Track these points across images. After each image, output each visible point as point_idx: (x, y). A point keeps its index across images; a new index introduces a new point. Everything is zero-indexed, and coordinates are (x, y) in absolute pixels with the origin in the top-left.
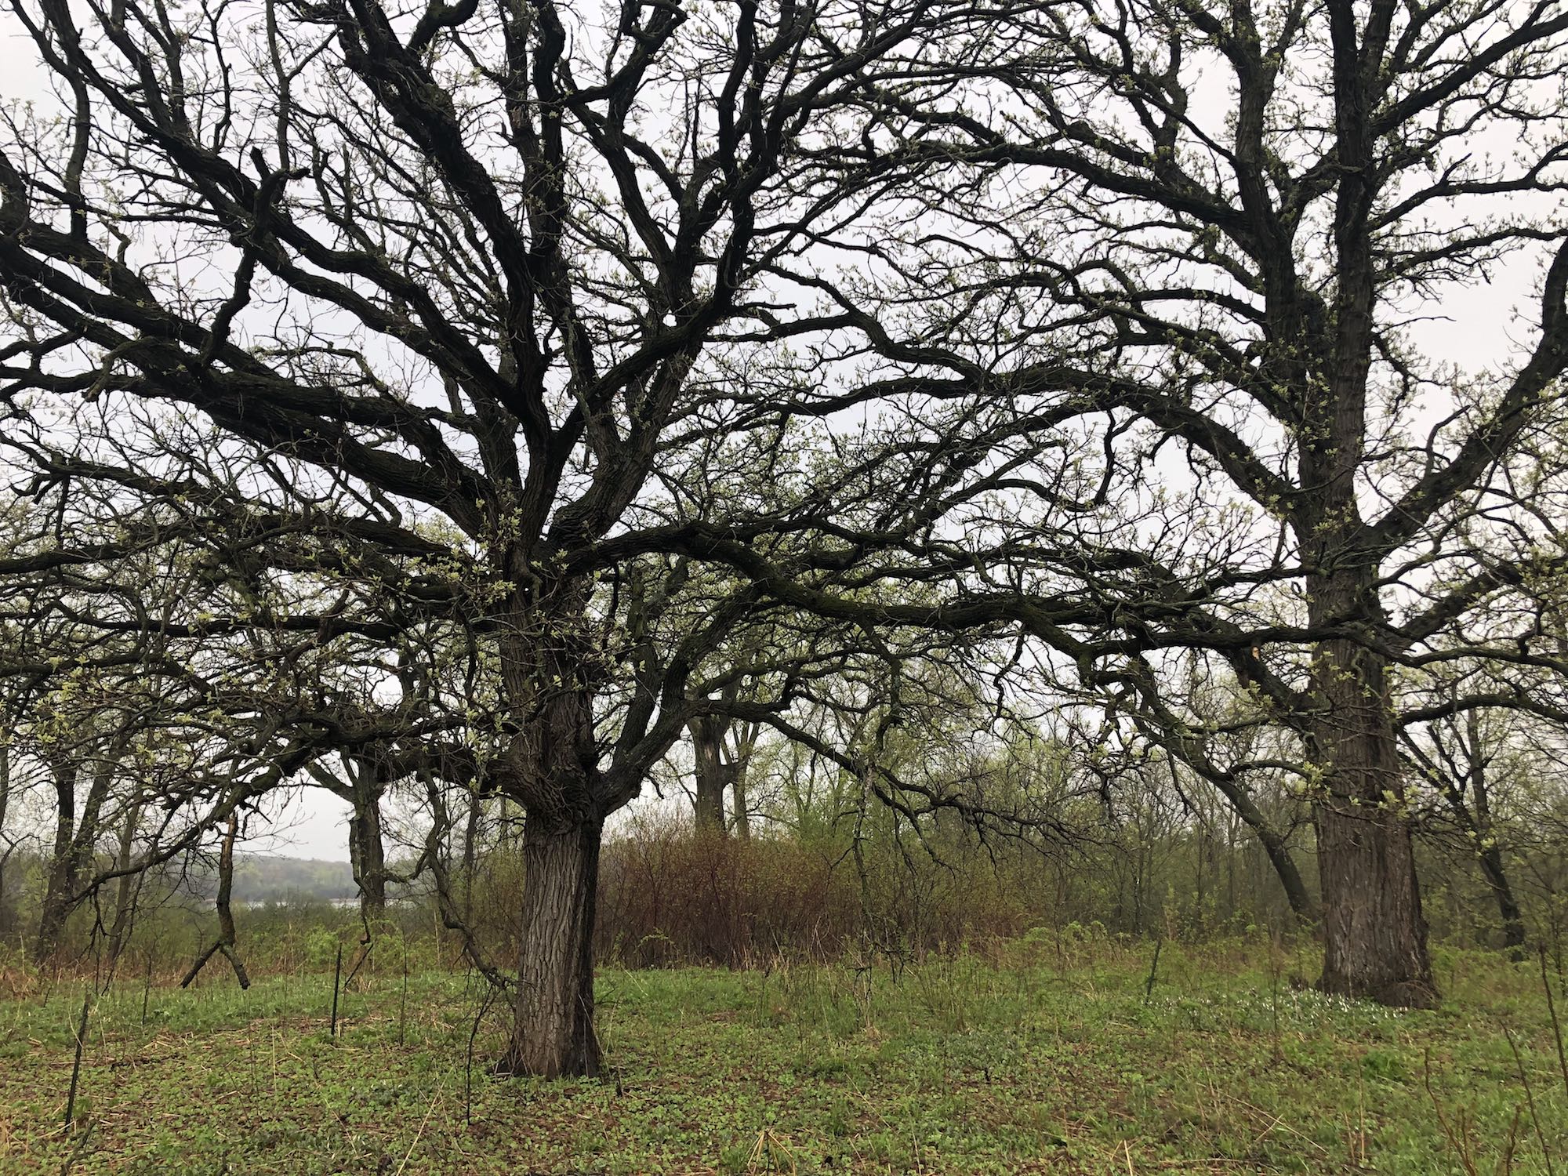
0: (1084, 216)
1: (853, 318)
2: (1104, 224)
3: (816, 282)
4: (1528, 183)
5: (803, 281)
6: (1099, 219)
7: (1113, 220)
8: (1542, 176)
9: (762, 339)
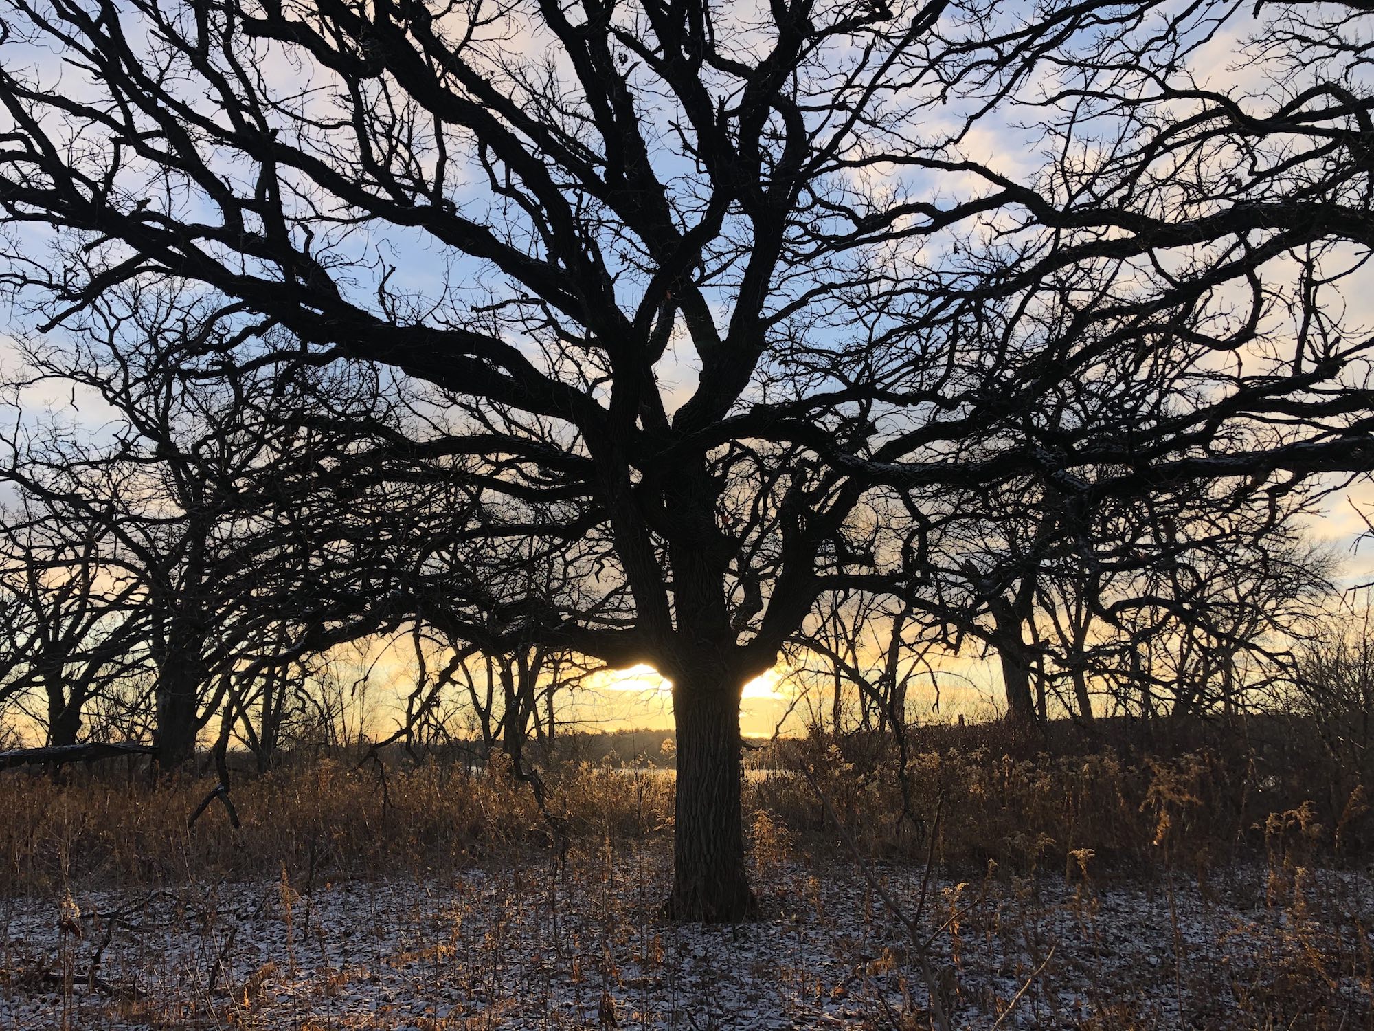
0: (1315, 43)
1: (1013, 193)
2: (1344, 47)
3: (966, 166)
5: (951, 167)
6: (1334, 42)
7: (1351, 42)
9: (926, 231)
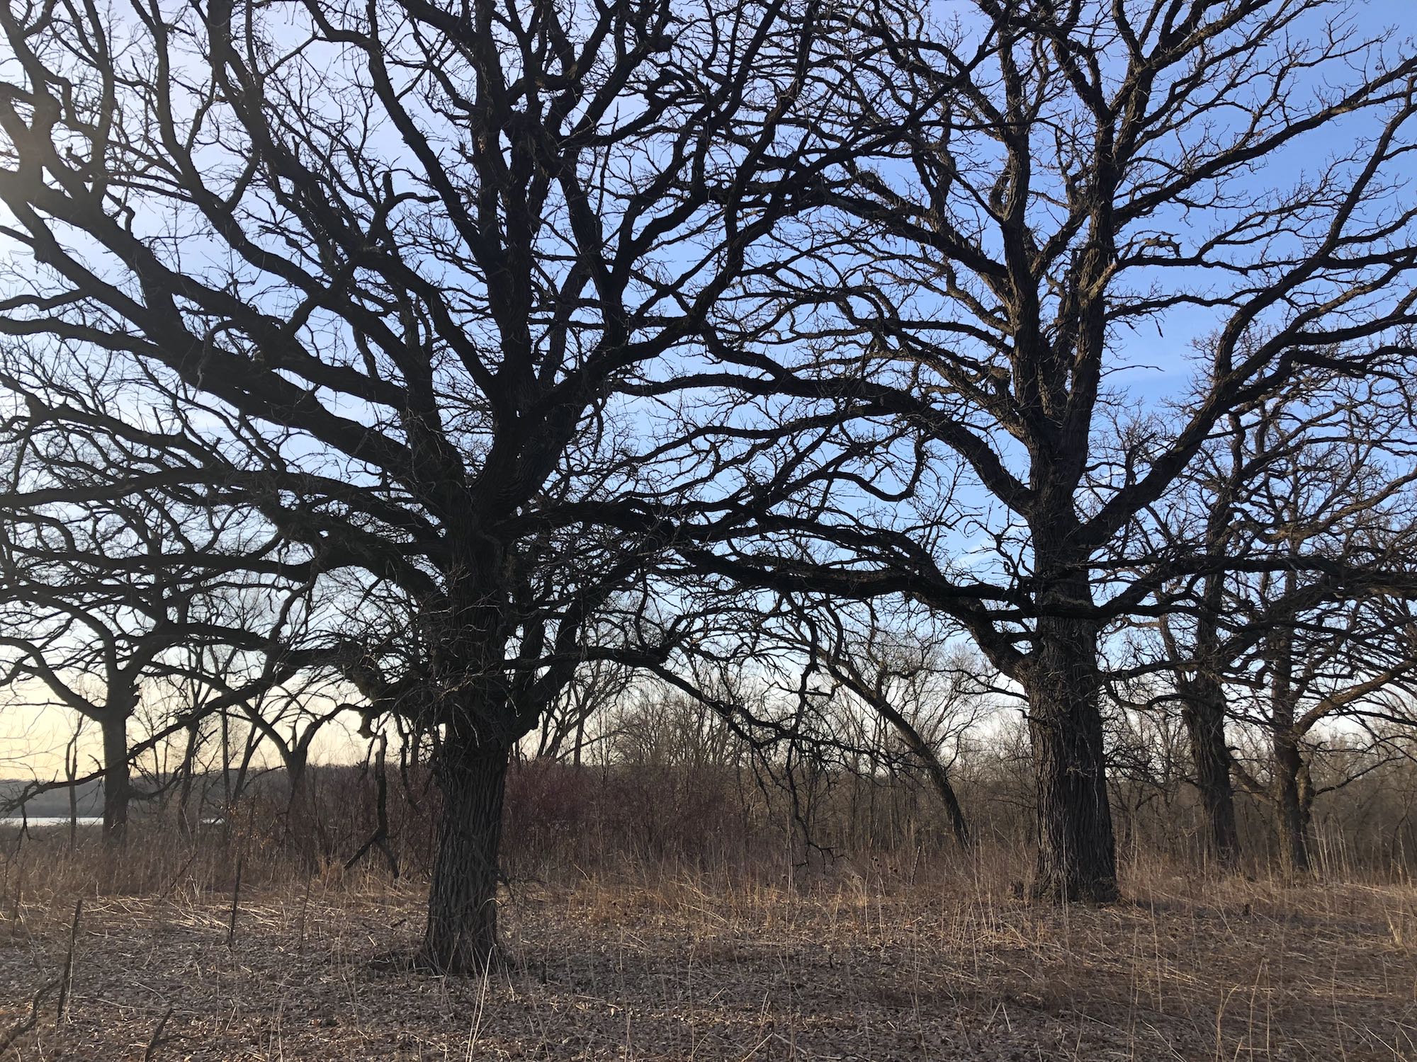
4: (1196, 261)
8: (1205, 258)
